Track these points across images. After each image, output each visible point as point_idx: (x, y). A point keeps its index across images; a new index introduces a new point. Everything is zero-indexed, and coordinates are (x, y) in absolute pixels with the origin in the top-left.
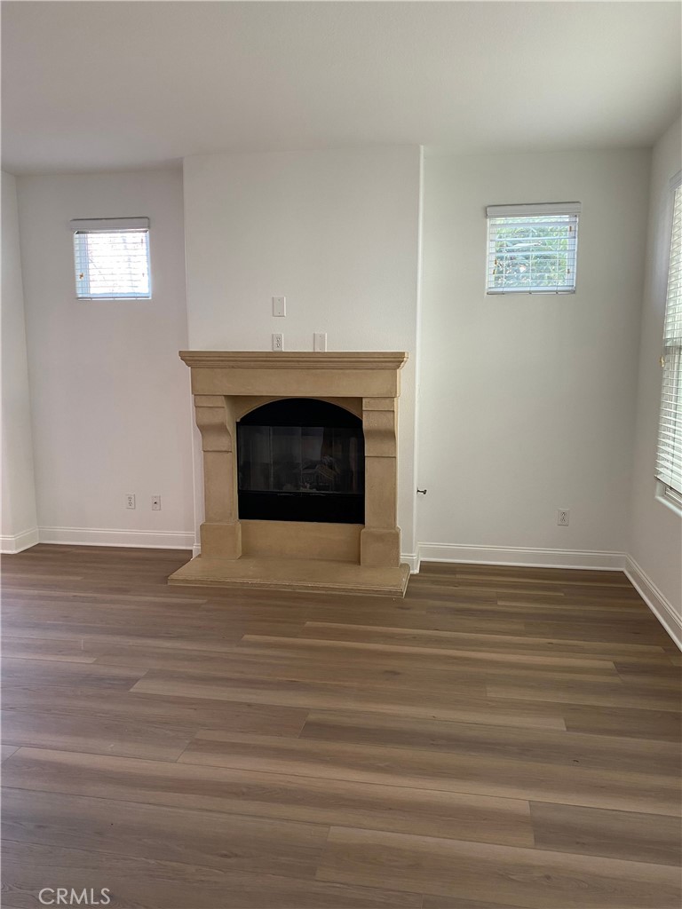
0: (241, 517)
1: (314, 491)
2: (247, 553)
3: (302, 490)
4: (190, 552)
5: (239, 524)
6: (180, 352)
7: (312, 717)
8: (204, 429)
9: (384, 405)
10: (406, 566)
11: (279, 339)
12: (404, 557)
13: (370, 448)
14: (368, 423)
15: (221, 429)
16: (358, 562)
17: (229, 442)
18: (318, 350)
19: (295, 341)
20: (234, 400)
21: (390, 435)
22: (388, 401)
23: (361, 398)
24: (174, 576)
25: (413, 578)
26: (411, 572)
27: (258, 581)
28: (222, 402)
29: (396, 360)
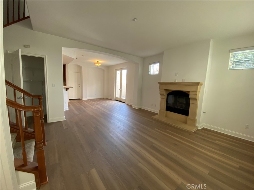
0: (166, 110)
1: (180, 108)
2: (166, 116)
3: (178, 108)
4: (158, 114)
6: (158, 82)
7: (154, 145)
8: (161, 94)
9: (194, 93)
10: (197, 127)
11: (176, 80)
12: (197, 125)
13: (191, 102)
14: (191, 96)
15: (163, 95)
16: (186, 123)
17: (165, 97)
18: (183, 82)
19: (179, 80)
20: (166, 90)
21: (196, 99)
22: (195, 92)
23: (189, 91)
24: (153, 117)
25: (198, 130)
26: (198, 129)
27: (164, 121)
28: (163, 90)
29: (197, 84)
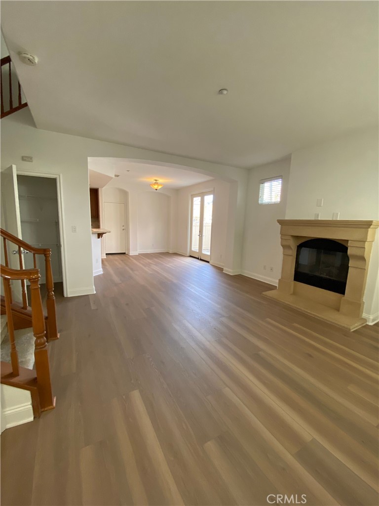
0: (294, 280)
1: (327, 277)
2: (294, 293)
5: (293, 282)
6: (278, 220)
8: (284, 246)
10: (365, 320)
11: (318, 215)
12: (364, 315)
13: (352, 263)
14: (350, 251)
15: (289, 247)
16: (338, 311)
17: (293, 253)
19: (324, 216)
20: (296, 237)
21: (362, 258)
22: (362, 243)
23: (348, 240)
24: (264, 293)
25: (367, 326)
26: (368, 323)
28: (290, 238)
